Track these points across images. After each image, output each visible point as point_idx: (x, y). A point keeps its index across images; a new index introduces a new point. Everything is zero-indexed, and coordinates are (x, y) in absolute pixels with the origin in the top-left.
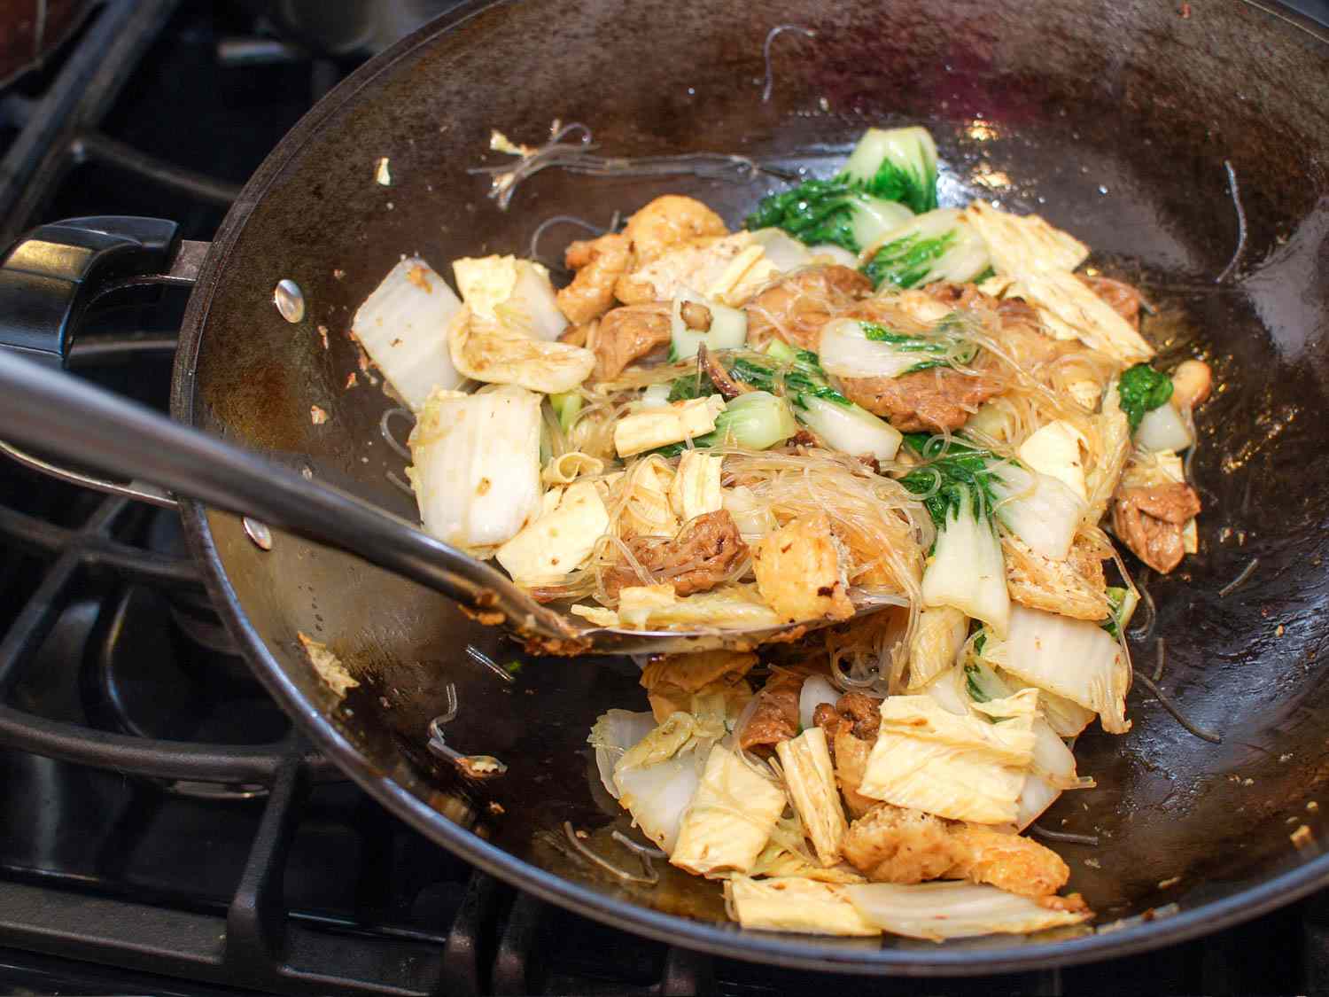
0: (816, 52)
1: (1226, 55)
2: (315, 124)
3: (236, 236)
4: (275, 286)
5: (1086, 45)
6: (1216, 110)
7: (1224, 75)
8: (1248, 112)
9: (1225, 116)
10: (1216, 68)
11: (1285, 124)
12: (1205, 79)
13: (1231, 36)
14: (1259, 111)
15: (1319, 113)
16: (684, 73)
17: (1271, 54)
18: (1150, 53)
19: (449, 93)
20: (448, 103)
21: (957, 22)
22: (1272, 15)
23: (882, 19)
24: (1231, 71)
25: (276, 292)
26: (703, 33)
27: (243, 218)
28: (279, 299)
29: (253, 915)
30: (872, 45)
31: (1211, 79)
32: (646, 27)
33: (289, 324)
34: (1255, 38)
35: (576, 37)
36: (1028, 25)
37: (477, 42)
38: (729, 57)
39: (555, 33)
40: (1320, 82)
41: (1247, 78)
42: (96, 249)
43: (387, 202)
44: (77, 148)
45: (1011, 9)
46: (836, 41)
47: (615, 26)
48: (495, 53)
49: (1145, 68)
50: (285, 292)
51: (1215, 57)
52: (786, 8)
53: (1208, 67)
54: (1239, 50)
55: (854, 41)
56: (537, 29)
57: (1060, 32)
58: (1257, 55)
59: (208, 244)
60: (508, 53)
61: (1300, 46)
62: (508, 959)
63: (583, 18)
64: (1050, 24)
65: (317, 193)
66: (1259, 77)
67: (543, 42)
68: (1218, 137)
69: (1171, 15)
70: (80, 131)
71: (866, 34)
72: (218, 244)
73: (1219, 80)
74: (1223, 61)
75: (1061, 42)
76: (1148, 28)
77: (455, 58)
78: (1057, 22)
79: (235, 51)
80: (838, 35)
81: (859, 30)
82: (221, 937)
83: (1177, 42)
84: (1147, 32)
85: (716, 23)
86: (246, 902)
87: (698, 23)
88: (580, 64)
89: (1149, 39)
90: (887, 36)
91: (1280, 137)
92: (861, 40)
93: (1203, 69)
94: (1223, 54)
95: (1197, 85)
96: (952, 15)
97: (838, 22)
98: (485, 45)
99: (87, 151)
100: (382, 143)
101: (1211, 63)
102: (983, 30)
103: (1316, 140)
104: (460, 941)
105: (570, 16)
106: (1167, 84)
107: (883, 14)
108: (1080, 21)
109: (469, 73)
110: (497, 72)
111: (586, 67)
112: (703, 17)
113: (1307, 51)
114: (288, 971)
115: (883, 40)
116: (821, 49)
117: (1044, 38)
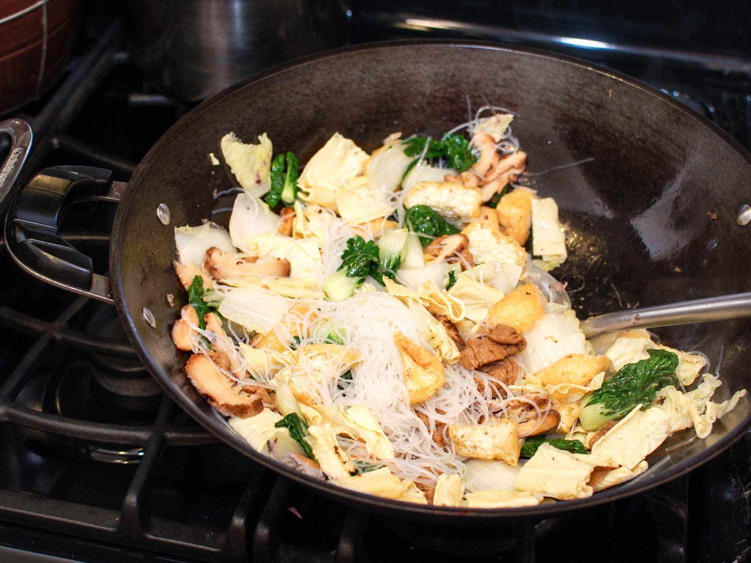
0: (426, 109)
1: (630, 115)
2: (179, 129)
3: (140, 180)
4: (157, 206)
5: (561, 110)
6: (624, 142)
7: (628, 125)
8: (640, 143)
9: (629, 145)
10: (625, 121)
11: (658, 149)
12: (619, 127)
13: (632, 106)
14: (645, 143)
15: (674, 144)
16: (360, 116)
17: (652, 115)
18: (593, 114)
19: (244, 119)
20: (243, 124)
21: (496, 97)
22: (652, 96)
23: (459, 93)
24: (632, 123)
25: (158, 209)
26: (370, 97)
27: (143, 171)
28: (159, 213)
29: (135, 505)
30: (454, 107)
31: (622, 127)
32: (342, 92)
33: (164, 225)
34: (644, 107)
35: (307, 95)
36: (532, 99)
37: (259, 95)
38: (383, 110)
39: (297, 93)
40: (675, 129)
41: (640, 127)
42: (72, 180)
43: (211, 171)
44: (55, 141)
45: (524, 91)
46: (436, 104)
47: (326, 91)
48: (267, 101)
49: (590, 121)
50: (162, 209)
51: (625, 116)
52: (412, 87)
53: (620, 121)
54: (636, 113)
55: (445, 104)
56: (288, 91)
57: (547, 102)
58: (645, 115)
59: (126, 184)
60: (274, 101)
61: (665, 111)
62: (263, 531)
63: (311, 86)
64: (543, 99)
65: (179, 163)
66: (646, 126)
67: (291, 97)
68: (625, 156)
69: (603, 95)
70: (57, 134)
71: (451, 101)
72: (132, 182)
73: (626, 128)
74: (628, 118)
75: (548, 108)
76: (591, 101)
77: (248, 102)
78: (546, 97)
79: (137, 99)
80: (437, 101)
81: (448, 99)
82: (117, 519)
83: (605, 109)
84: (591, 104)
85: (376, 92)
86: (132, 499)
87: (367, 92)
88: (308, 109)
89: (592, 107)
90: (462, 102)
91: (655, 155)
92: (448, 104)
93: (618, 121)
94: (627, 115)
95: (615, 130)
96: (494, 92)
97: (437, 95)
98: (262, 97)
99: (60, 143)
100: (210, 141)
101: (622, 119)
102: (510, 101)
103: (674, 157)
104: (238, 522)
105: (304, 85)
106: (600, 129)
107: (460, 91)
108: (558, 97)
109: (254, 110)
110: (267, 111)
111: (311, 111)
112: (370, 89)
113: (669, 114)
114: (151, 537)
115: (460, 104)
116: (428, 108)
117: (540, 105)
